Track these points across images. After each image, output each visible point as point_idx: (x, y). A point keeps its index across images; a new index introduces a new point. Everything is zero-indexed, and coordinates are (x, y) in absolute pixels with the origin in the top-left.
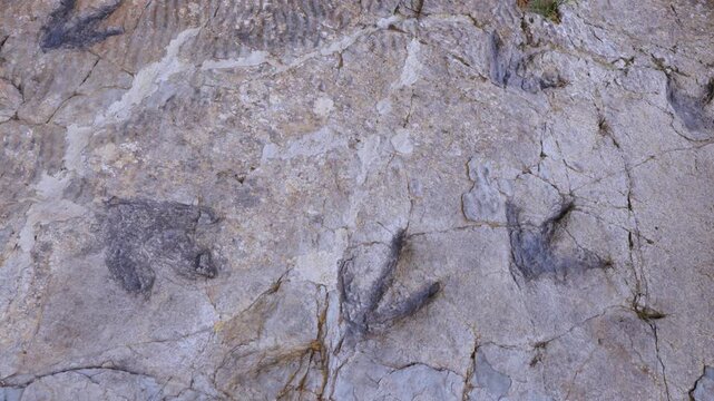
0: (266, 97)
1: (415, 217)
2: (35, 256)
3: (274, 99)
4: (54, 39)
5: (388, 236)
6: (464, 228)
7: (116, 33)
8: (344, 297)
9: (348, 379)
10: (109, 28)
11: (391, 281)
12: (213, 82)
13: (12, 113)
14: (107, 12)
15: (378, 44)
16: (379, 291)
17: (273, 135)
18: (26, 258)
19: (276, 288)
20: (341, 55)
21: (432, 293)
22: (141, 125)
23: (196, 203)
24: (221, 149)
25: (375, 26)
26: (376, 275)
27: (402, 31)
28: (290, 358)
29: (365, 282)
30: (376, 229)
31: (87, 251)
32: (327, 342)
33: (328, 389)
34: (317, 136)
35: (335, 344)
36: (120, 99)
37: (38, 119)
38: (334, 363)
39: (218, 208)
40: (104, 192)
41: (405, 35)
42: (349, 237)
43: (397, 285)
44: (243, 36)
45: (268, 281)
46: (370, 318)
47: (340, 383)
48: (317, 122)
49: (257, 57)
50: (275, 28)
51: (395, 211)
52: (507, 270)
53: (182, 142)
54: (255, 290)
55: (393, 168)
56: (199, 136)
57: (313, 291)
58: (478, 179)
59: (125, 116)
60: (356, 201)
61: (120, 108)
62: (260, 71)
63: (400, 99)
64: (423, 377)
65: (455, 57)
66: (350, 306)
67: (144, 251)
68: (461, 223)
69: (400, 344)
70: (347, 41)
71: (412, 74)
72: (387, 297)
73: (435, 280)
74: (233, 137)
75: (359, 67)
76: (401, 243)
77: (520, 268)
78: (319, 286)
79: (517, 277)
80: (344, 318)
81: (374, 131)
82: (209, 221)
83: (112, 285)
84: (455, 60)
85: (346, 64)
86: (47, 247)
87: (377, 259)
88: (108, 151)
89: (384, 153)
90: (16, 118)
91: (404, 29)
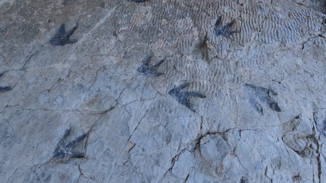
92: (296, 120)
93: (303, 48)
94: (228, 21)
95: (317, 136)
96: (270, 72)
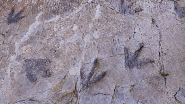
0: (60, 28)
1: (100, 55)
2: (11, 76)
3: (63, 28)
4: (10, 21)
5: (92, 61)
6: (112, 56)
7: (24, 17)
8: (82, 78)
9: (83, 98)
10: (22, 16)
11: (94, 72)
12: (47, 26)
13: (2, 42)
14: (21, 11)
15: (88, 8)
16: (91, 75)
17: (63, 38)
18: (9, 76)
19: (65, 78)
20: (79, 13)
21: (104, 74)
22: (31, 40)
23: (45, 58)
24: (50, 43)
25: (88, 3)
26: (90, 71)
27: (95, 3)
28: (69, 94)
29: (87, 74)
30: (89, 60)
31: (22, 73)
32: (77, 90)
33: (78, 101)
34: (73, 37)
35: (80, 90)
36: (26, 34)
37: (8, 42)
38: (79, 95)
39: (50, 59)
40: (24, 58)
41: (96, 4)
42: (83, 62)
43: (95, 73)
44: (54, 12)
45: (63, 76)
46: (89, 82)
47: (81, 100)
48: (74, 32)
49: (58, 17)
50: (62, 8)
51: (94, 54)
52: (124, 66)
53: (41, 43)
54: (60, 79)
55: (93, 42)
56: (45, 41)
57: (73, 78)
58: (116, 42)
59: (27, 38)
60: (84, 53)
61: (26, 37)
62: (58, 21)
63: (95, 23)
64: (101, 97)
65: (110, 8)
66: (83, 80)
67: (34, 72)
68: (112, 55)
69: (96, 89)
70: (80, 8)
71: (98, 15)
72: (92, 77)
73: (104, 71)
74: (53, 40)
75: (84, 15)
76: (96, 62)
77: (128, 65)
78: (75, 76)
79: (127, 68)
80: (82, 83)
81: (88, 33)
82: (49, 62)
83: (28, 81)
84: (110, 9)
85: (80, 15)
86: (13, 73)
87: (90, 67)
88: (24, 48)
89: (91, 39)
90: (4, 43)
91: (95, 2)
92: (63, 80)
93: (79, 15)
94: (20, 9)
95: (79, 89)
96: (49, 44)
